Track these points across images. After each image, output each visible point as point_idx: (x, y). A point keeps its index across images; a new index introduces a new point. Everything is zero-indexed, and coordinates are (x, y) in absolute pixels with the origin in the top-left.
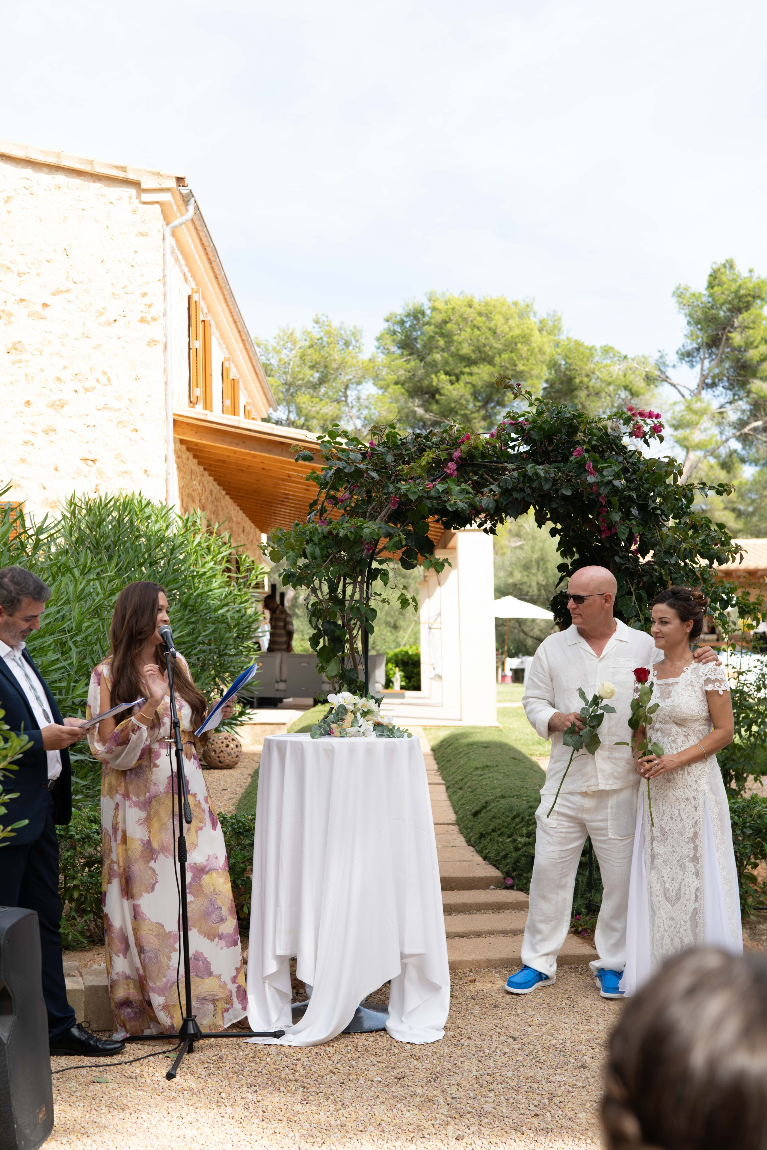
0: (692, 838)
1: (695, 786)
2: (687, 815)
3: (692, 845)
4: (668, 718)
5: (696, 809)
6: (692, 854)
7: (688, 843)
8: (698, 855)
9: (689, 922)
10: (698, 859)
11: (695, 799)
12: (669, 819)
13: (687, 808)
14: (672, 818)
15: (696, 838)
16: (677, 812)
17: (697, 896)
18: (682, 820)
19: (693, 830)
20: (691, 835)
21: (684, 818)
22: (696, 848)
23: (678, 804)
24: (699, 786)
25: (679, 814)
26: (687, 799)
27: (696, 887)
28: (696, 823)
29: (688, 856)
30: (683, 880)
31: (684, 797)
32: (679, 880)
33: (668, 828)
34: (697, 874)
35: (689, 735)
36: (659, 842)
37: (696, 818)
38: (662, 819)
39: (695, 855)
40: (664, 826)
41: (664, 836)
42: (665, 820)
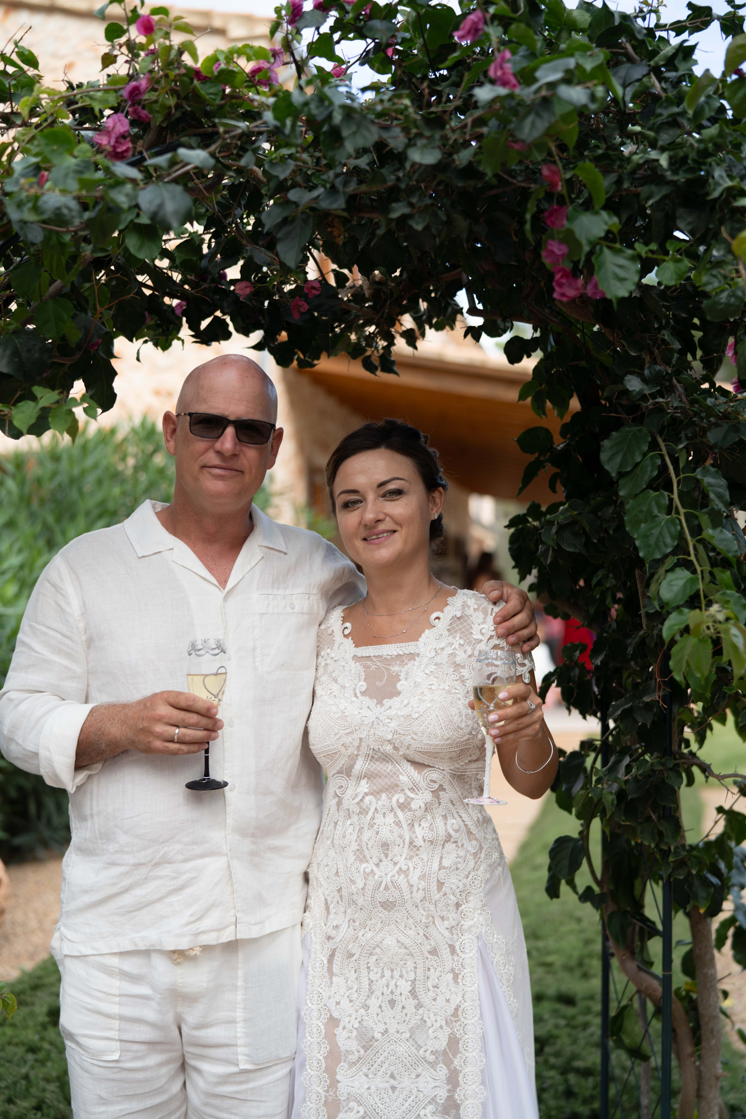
0: (445, 1053)
1: (453, 918)
2: (430, 994)
3: (442, 1071)
4: (388, 748)
5: (456, 977)
7: (433, 1065)
12: (386, 1006)
14: (392, 1003)
16: (405, 986)
18: (419, 1006)
19: (447, 1030)
20: (442, 1044)
21: (426, 1000)
23: (410, 964)
24: (463, 916)
25: (413, 993)
28: (455, 1014)
29: (433, 1101)
31: (425, 948)
33: (381, 1028)
35: (441, 788)
36: (353, 1064)
37: (455, 1000)
38: (366, 1007)
39: (450, 1098)
40: (369, 1022)
41: (366, 1048)
42: (374, 1009)
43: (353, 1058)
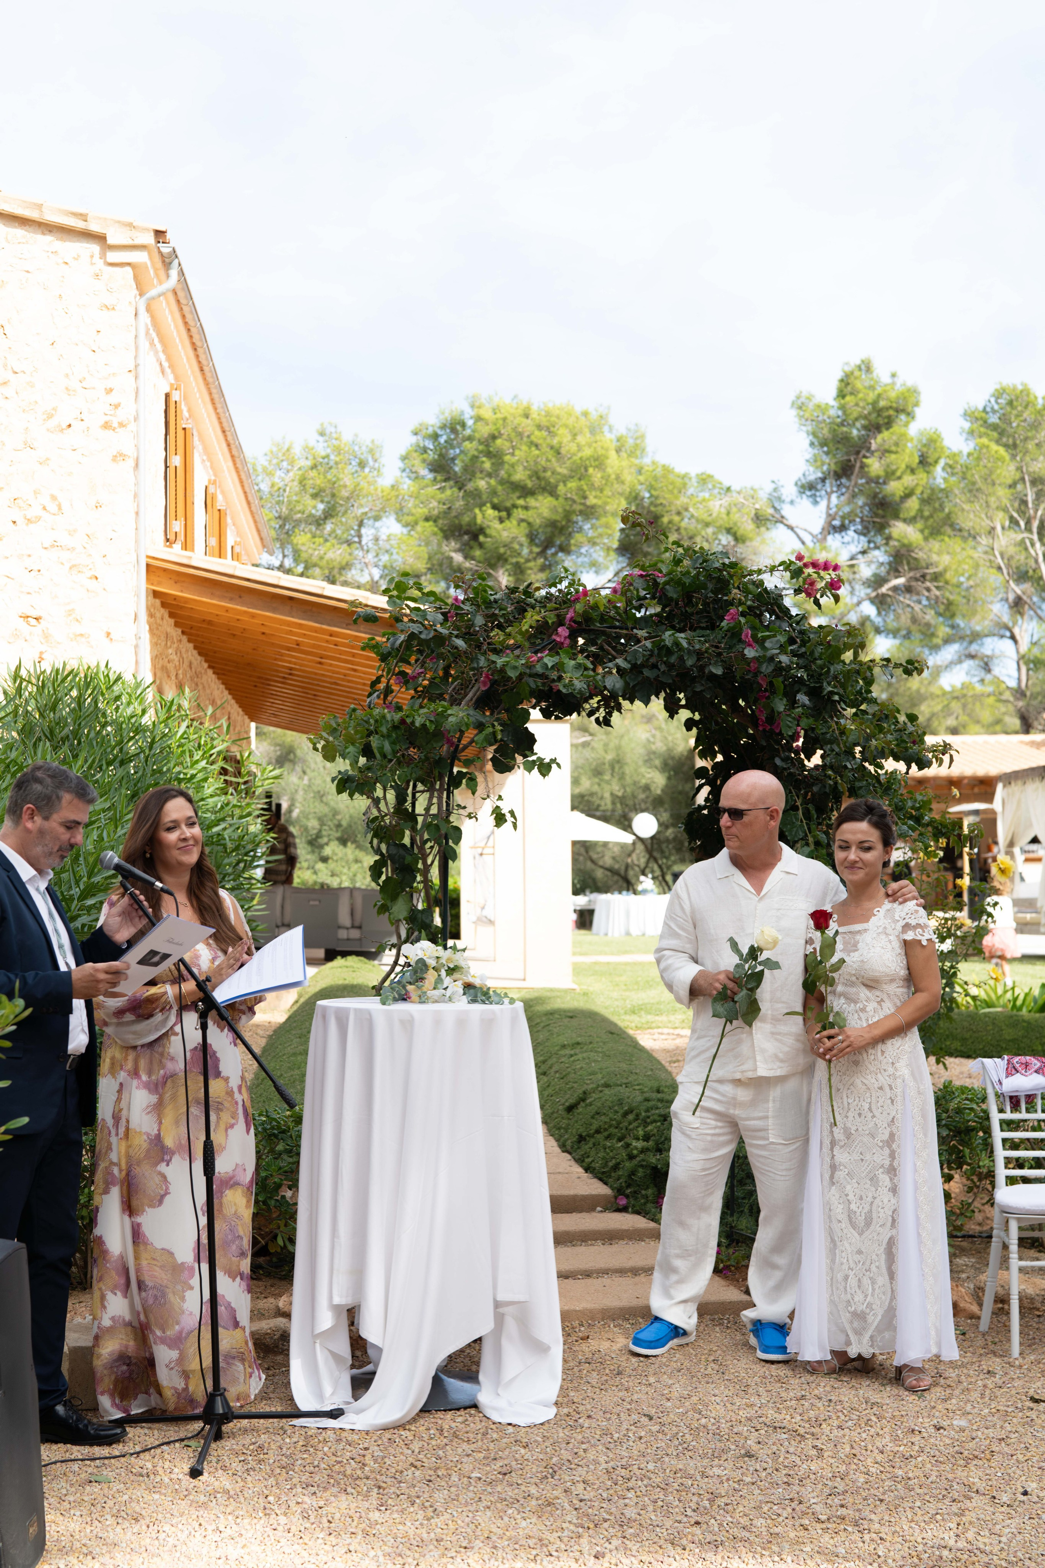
0: (887, 1141)
1: (891, 1070)
2: (880, 1110)
3: (887, 1151)
4: (854, 978)
5: (892, 1102)
6: (887, 1162)
7: (882, 1148)
8: (895, 1164)
9: (883, 1256)
10: (895, 1170)
11: (891, 1088)
12: (857, 1116)
13: (881, 1100)
14: (860, 1115)
15: (893, 1141)
16: (866, 1106)
17: (894, 1221)
18: (874, 1116)
19: (889, 1129)
20: (886, 1137)
21: (877, 1113)
22: (892, 1156)
23: (868, 1095)
24: (896, 1070)
25: (870, 1109)
26: (881, 1088)
27: (893, 1208)
28: (892, 1121)
29: (882, 1166)
30: (875, 1198)
31: (876, 1086)
32: (870, 1199)
33: (854, 1128)
34: (894, 1190)
35: (882, 1000)
36: (842, 1147)
37: (893, 1113)
38: (847, 1117)
39: (891, 1165)
40: (849, 1125)
41: (848, 1138)
42: (851, 1118)
43: (842, 1143)
